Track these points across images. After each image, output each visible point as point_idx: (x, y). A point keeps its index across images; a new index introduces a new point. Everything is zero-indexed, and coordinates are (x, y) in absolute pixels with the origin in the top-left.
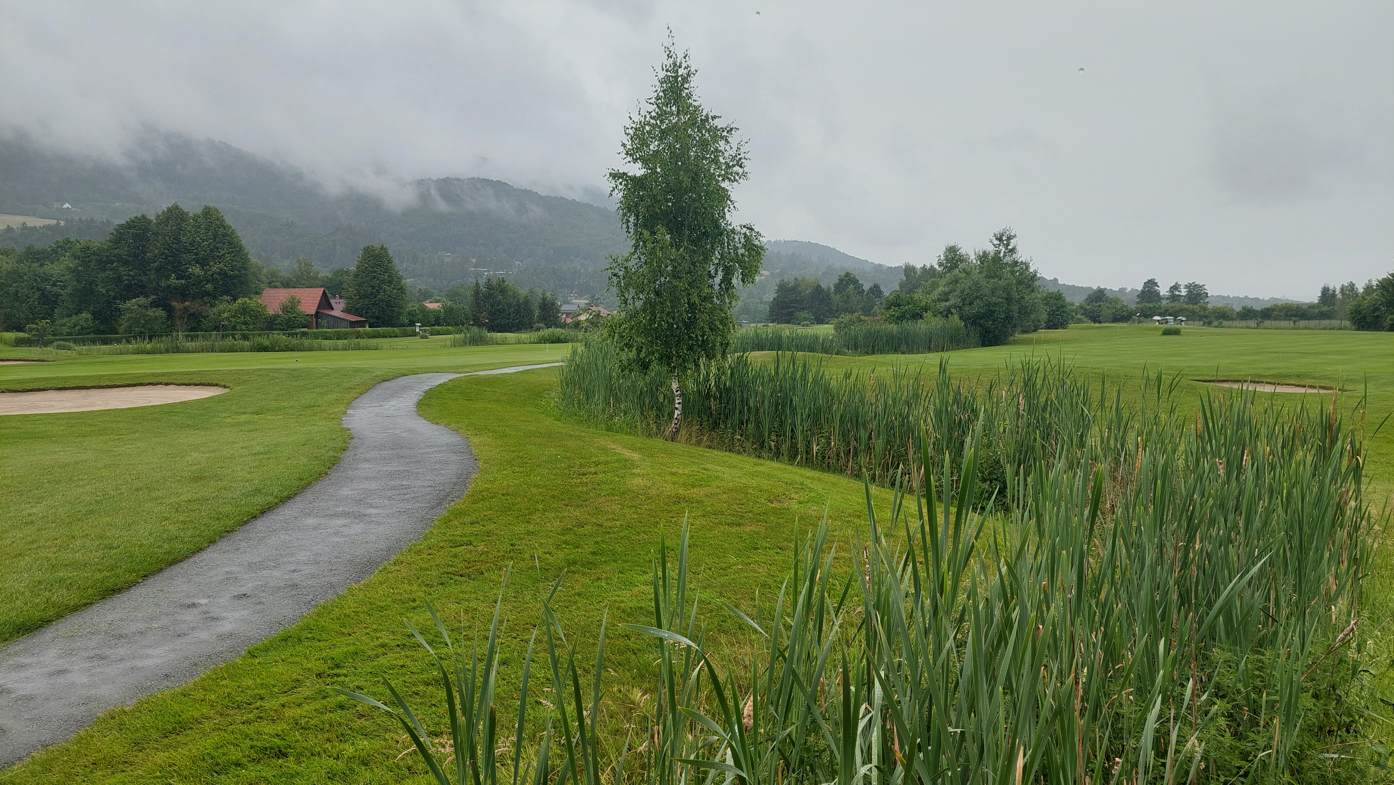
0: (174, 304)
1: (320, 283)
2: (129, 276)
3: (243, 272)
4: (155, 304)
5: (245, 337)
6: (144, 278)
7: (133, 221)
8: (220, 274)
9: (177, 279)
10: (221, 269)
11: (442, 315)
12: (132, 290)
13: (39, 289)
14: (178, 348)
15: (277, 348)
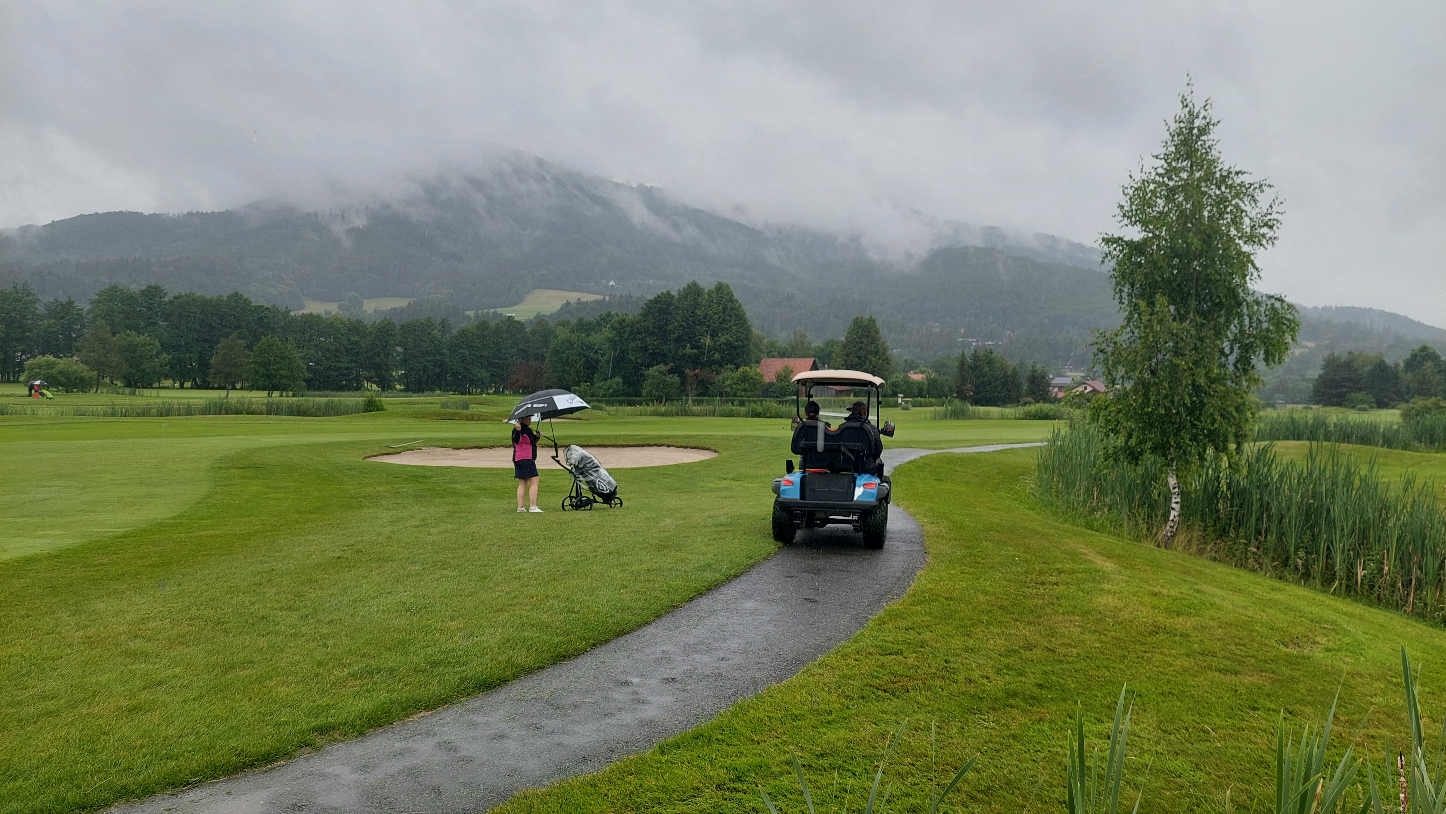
0: (687, 371)
1: (812, 353)
2: (654, 345)
3: (746, 342)
4: (671, 371)
5: (742, 404)
6: (664, 348)
7: (659, 297)
8: (726, 344)
9: (692, 349)
10: (728, 340)
11: (926, 387)
12: (655, 357)
13: (584, 356)
14: (686, 411)
15: (768, 415)
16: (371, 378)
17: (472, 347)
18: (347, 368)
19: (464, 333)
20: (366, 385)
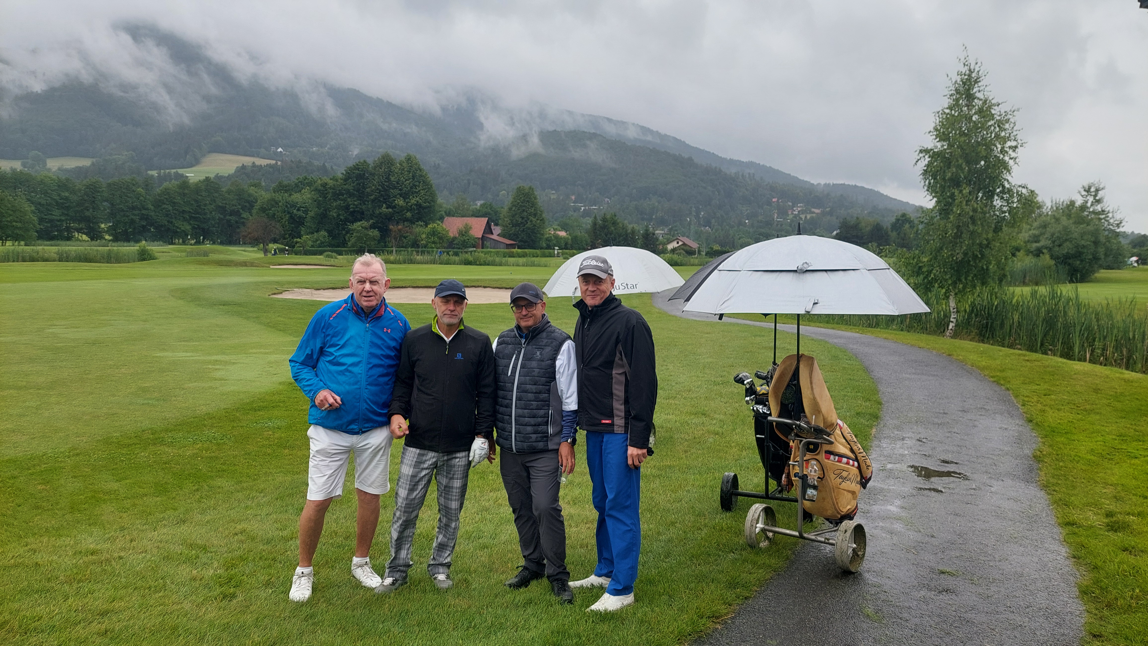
0: (391, 227)
2: (354, 205)
3: (432, 204)
4: (373, 227)
6: (364, 207)
8: (416, 205)
9: (387, 208)
10: (417, 202)
12: (357, 216)
16: (82, 229)
17: (174, 203)
18: (58, 221)
19: (166, 191)
20: (77, 236)
